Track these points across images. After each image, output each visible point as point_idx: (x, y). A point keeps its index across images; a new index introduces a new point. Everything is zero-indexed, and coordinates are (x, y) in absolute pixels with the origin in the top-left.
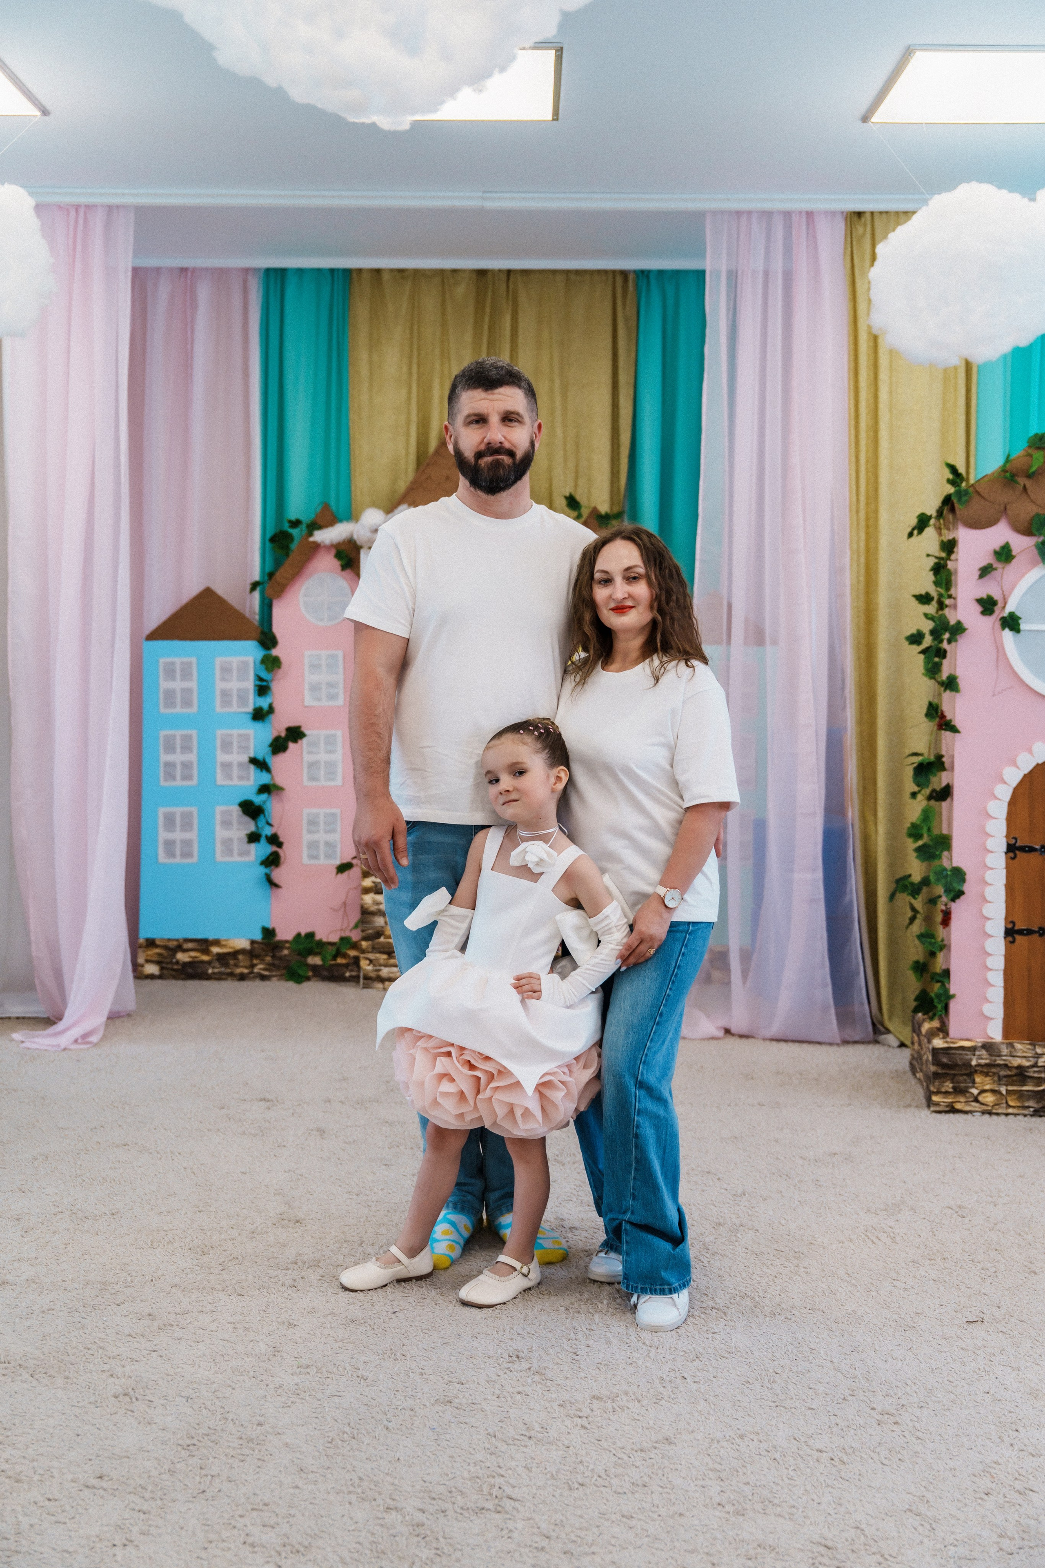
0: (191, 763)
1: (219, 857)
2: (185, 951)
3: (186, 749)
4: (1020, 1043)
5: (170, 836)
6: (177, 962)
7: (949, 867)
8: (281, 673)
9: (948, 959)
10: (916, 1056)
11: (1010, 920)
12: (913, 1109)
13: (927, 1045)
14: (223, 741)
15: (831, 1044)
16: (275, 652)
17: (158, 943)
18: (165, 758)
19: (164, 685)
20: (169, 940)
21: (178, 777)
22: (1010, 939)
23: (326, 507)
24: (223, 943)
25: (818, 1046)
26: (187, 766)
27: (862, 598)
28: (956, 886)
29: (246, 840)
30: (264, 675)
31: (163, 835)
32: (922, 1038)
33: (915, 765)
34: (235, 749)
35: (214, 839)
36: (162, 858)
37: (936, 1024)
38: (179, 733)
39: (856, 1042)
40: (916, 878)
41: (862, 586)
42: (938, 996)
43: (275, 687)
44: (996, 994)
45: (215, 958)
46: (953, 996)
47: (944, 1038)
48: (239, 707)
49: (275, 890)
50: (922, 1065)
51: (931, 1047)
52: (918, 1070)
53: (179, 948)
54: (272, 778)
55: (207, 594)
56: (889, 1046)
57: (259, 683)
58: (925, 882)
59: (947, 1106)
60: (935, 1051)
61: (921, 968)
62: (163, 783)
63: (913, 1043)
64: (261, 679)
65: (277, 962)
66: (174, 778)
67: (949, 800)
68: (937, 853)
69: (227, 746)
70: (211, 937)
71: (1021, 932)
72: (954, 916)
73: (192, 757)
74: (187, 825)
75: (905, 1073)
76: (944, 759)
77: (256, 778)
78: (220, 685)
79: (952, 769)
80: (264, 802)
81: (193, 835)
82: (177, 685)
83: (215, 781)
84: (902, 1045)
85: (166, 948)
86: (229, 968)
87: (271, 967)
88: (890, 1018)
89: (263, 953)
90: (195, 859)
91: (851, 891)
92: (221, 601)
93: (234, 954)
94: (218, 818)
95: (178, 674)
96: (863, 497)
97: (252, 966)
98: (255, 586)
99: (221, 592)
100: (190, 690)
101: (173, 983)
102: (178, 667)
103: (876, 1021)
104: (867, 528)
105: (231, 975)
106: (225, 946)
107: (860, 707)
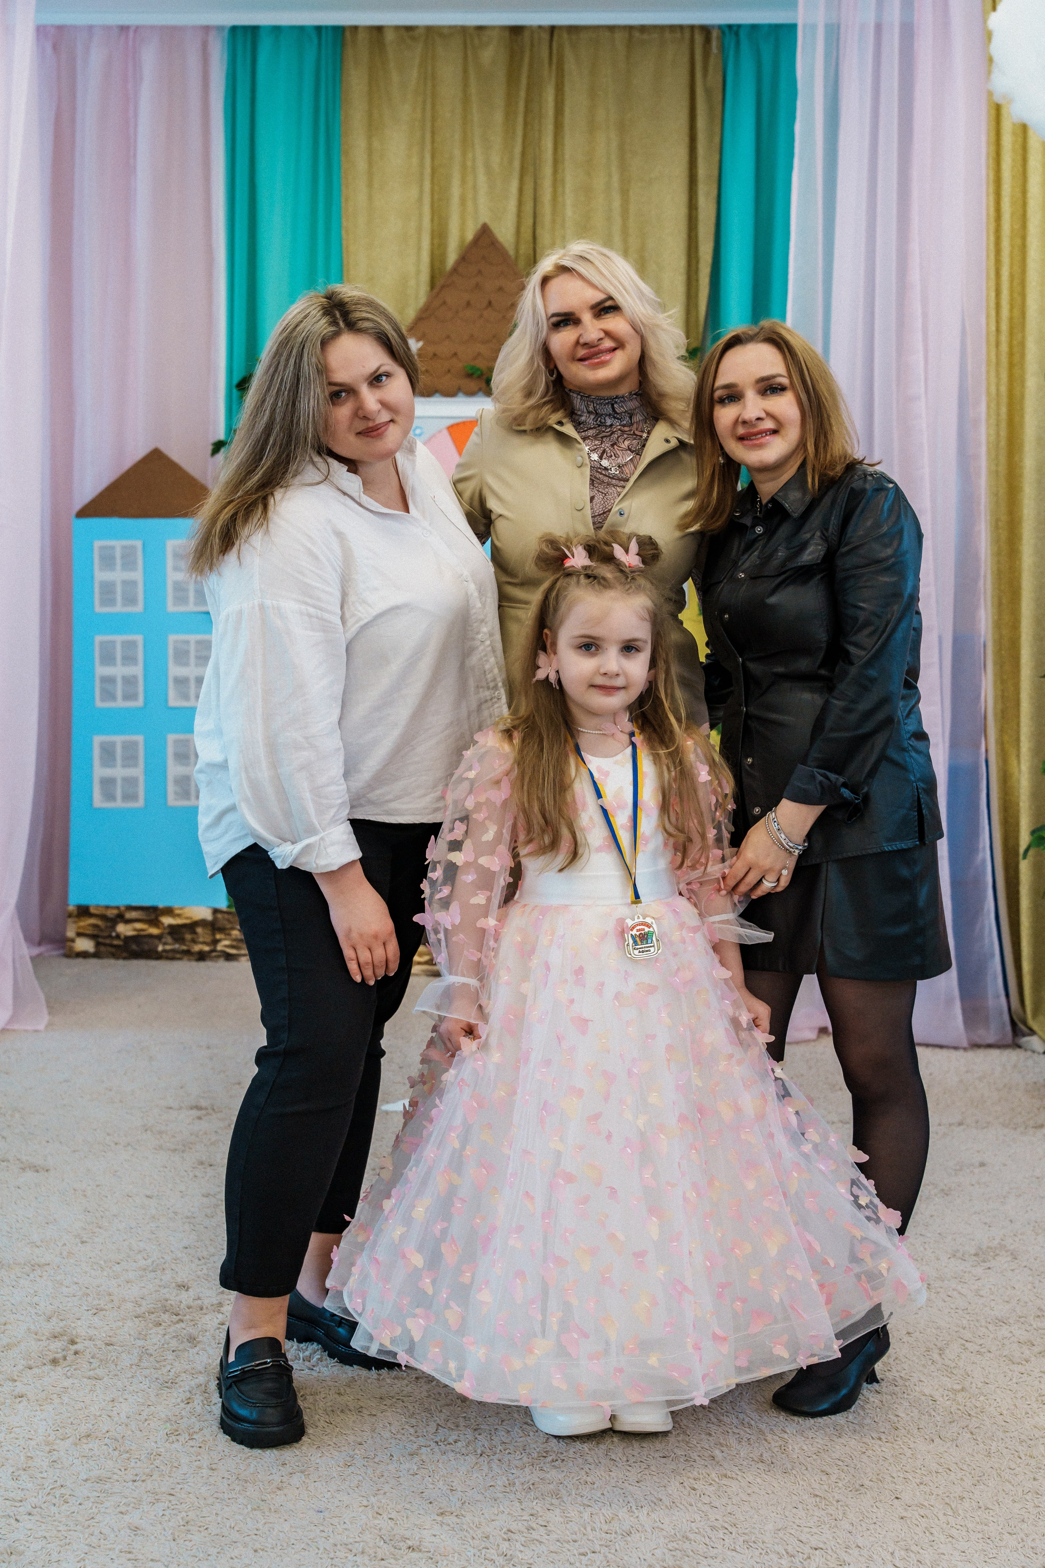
0: (135, 677)
1: (172, 800)
2: (128, 921)
3: (129, 659)
5: (108, 772)
6: (118, 936)
14: (176, 649)
15: (955, 1048)
17: (92, 911)
18: (102, 671)
19: (101, 576)
20: (107, 907)
21: (119, 693)
24: (177, 912)
26: (129, 681)
27: (1003, 459)
31: (100, 772)
34: (192, 660)
35: (166, 777)
36: (98, 801)
38: (119, 638)
39: (986, 1046)
41: (1002, 444)
45: (167, 931)
48: (196, 604)
53: (120, 918)
55: (156, 457)
56: (1031, 1052)
62: (100, 704)
66: (112, 697)
69: (181, 657)
70: (161, 904)
73: (137, 670)
74: (130, 759)
81: (137, 772)
83: (167, 701)
85: (103, 917)
86: (185, 945)
88: (1035, 1015)
89: (229, 926)
90: (140, 803)
91: (984, 848)
92: (174, 467)
93: (192, 926)
94: (170, 750)
95: (119, 561)
96: (1004, 327)
97: (215, 942)
98: (218, 446)
99: (175, 455)
100: (134, 583)
101: (112, 961)
102: (118, 554)
103: (1015, 1018)
104: (1011, 365)
105: (188, 953)
106: (179, 915)
107: (999, 605)
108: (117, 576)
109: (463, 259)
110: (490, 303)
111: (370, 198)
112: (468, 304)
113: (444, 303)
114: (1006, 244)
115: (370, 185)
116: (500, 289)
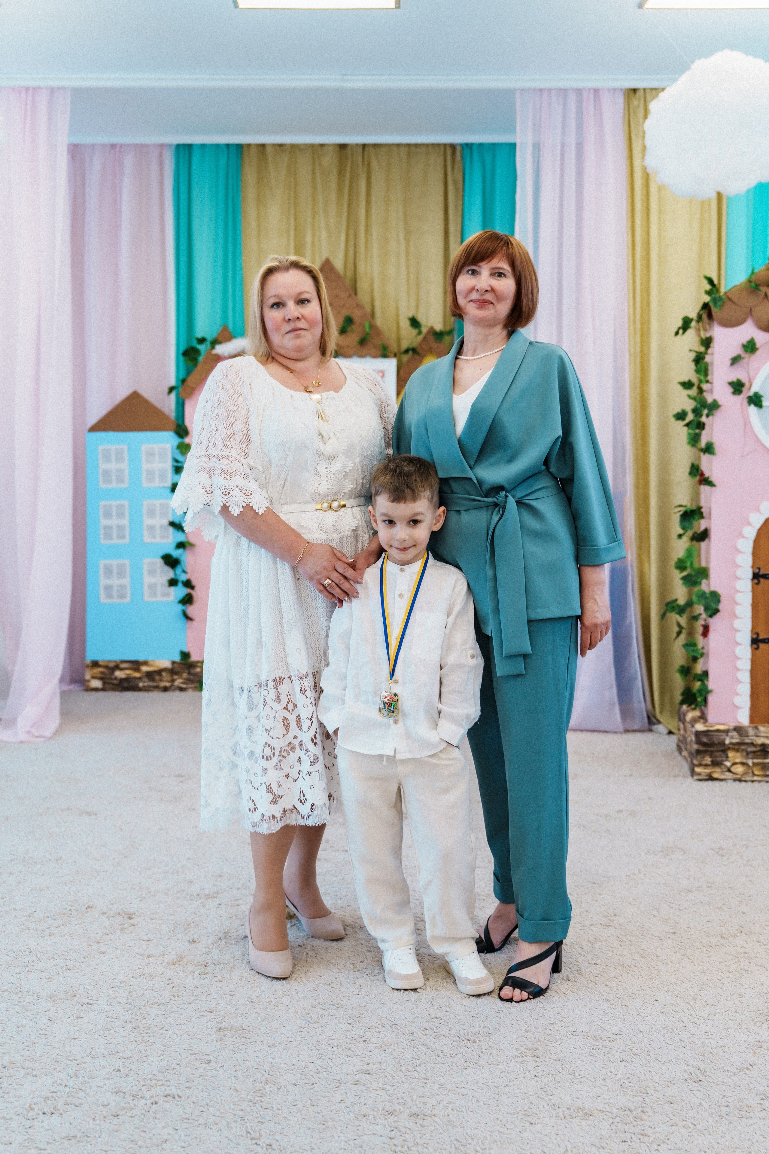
0: (124, 526)
1: (147, 598)
2: (121, 669)
3: (120, 515)
4: (764, 726)
5: (109, 582)
6: (116, 678)
7: (707, 591)
9: (706, 663)
10: (681, 738)
11: (755, 632)
12: (680, 778)
13: (690, 729)
14: (148, 509)
15: (616, 732)
17: (101, 663)
18: (104, 522)
19: (103, 466)
20: (109, 661)
21: (115, 535)
22: (755, 646)
23: (225, 329)
24: (151, 663)
25: (605, 734)
26: (121, 528)
27: (638, 390)
28: (714, 606)
29: (167, 584)
30: (180, 458)
31: (104, 581)
32: (686, 724)
33: (681, 513)
34: (158, 515)
35: (143, 584)
36: (103, 599)
37: (697, 713)
38: (114, 503)
39: (634, 731)
40: (682, 601)
41: (638, 380)
42: (700, 691)
44: (744, 689)
45: (145, 675)
46: (711, 691)
47: (704, 723)
48: (160, 482)
49: (189, 622)
50: (686, 745)
51: (694, 730)
52: (683, 749)
53: (117, 667)
54: (187, 537)
55: (135, 397)
56: (660, 733)
57: (175, 464)
58: (689, 604)
59: (707, 775)
60: (698, 734)
61: (686, 671)
62: (103, 541)
63: (679, 730)
64: (177, 461)
65: (191, 677)
66: (111, 537)
67: (707, 541)
68: (698, 580)
69: (151, 513)
70: (141, 659)
71: (763, 641)
72: (711, 629)
73: (125, 521)
74: (121, 574)
75: (673, 752)
76: (703, 510)
77: (174, 537)
78: (145, 466)
79: (710, 518)
80: (181, 555)
81: (126, 581)
82: (113, 466)
83: (143, 539)
84: (670, 733)
85: (107, 667)
86: (156, 683)
87: (188, 681)
88: (661, 711)
89: (182, 671)
90: (128, 600)
91: (630, 616)
92: (145, 401)
93: (159, 672)
94: (145, 569)
95: (113, 458)
96: (638, 311)
97: (173, 681)
98: (171, 389)
99: (146, 393)
100: (122, 471)
101: (112, 694)
102: (113, 453)
103: (650, 715)
104: (642, 336)
105: (157, 688)
106: (152, 666)
107: (637, 475)
111: (259, 244)
114: (638, 264)
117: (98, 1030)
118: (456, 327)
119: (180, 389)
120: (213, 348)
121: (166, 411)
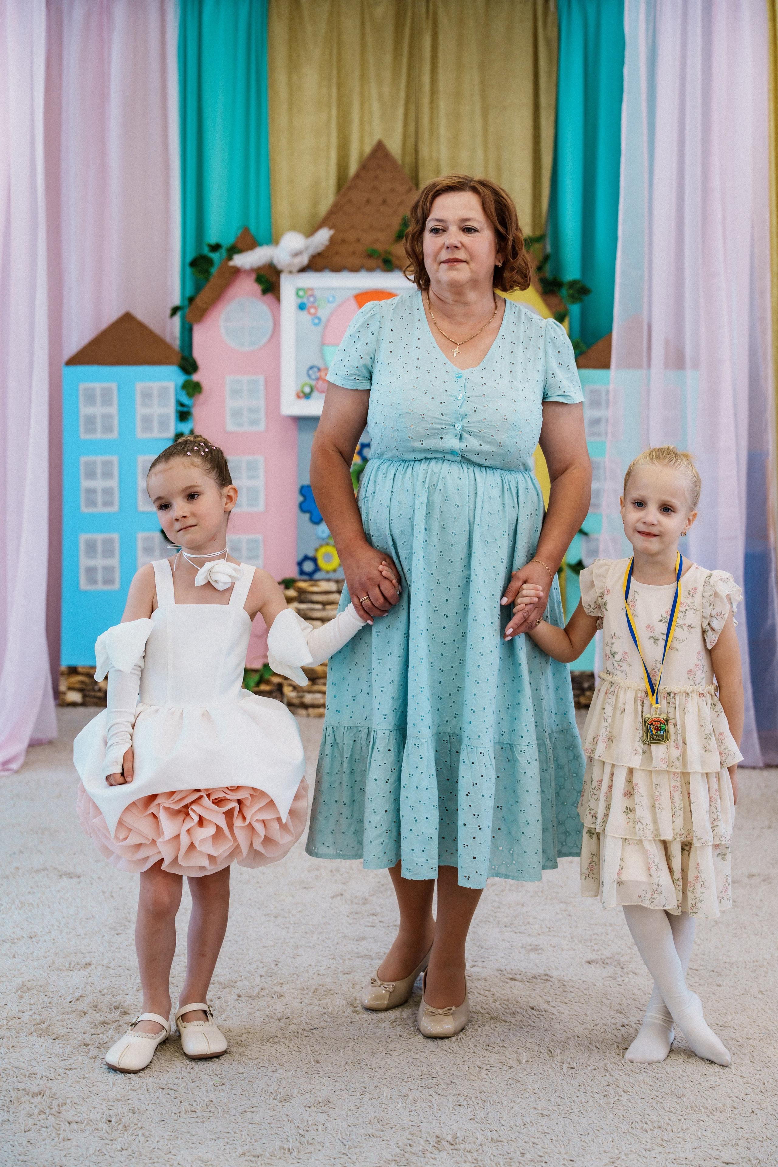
0: (112, 489)
3: (107, 475)
5: (91, 562)
6: (99, 690)
8: (201, 398)
14: (143, 467)
16: (195, 377)
17: (80, 670)
18: (86, 484)
19: (85, 410)
21: (100, 501)
23: (246, 232)
26: (108, 492)
30: (185, 400)
31: (85, 562)
36: (83, 584)
38: (99, 459)
43: (196, 412)
48: (161, 431)
55: (127, 320)
57: (180, 408)
62: (84, 510)
64: (182, 405)
66: (94, 504)
73: (113, 483)
74: (109, 552)
78: (141, 411)
81: (114, 562)
83: (137, 506)
85: (88, 675)
90: (117, 586)
92: (142, 327)
94: (140, 545)
95: (99, 400)
98: (175, 311)
99: (142, 316)
100: (109, 417)
102: (98, 393)
108: (98, 410)
109: (364, 167)
110: (384, 202)
111: (290, 120)
112: (368, 202)
113: (350, 201)
115: (290, 109)
116: (393, 190)
117: (90, 1156)
118: (549, 232)
119: (187, 310)
120: (230, 258)
121: (168, 339)
